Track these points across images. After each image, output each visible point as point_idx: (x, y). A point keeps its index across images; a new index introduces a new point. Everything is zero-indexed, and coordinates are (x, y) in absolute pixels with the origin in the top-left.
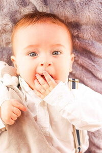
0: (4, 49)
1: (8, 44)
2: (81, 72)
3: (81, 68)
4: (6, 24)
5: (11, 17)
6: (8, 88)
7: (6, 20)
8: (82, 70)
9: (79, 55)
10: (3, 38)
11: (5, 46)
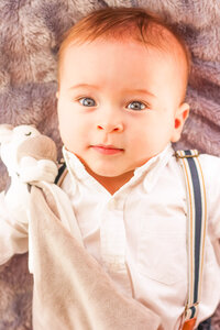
0: (34, 86)
1: (42, 75)
2: (200, 130)
3: (200, 122)
4: (38, 34)
5: (47, 18)
6: (30, 186)
7: (37, 24)
8: (202, 127)
9: (195, 95)
10: (32, 63)
11: (35, 80)
